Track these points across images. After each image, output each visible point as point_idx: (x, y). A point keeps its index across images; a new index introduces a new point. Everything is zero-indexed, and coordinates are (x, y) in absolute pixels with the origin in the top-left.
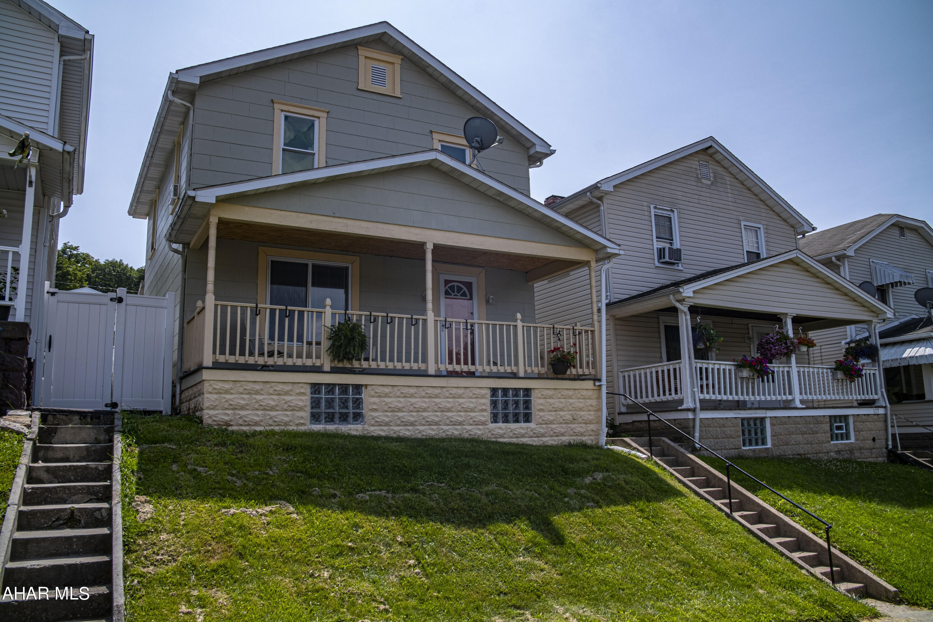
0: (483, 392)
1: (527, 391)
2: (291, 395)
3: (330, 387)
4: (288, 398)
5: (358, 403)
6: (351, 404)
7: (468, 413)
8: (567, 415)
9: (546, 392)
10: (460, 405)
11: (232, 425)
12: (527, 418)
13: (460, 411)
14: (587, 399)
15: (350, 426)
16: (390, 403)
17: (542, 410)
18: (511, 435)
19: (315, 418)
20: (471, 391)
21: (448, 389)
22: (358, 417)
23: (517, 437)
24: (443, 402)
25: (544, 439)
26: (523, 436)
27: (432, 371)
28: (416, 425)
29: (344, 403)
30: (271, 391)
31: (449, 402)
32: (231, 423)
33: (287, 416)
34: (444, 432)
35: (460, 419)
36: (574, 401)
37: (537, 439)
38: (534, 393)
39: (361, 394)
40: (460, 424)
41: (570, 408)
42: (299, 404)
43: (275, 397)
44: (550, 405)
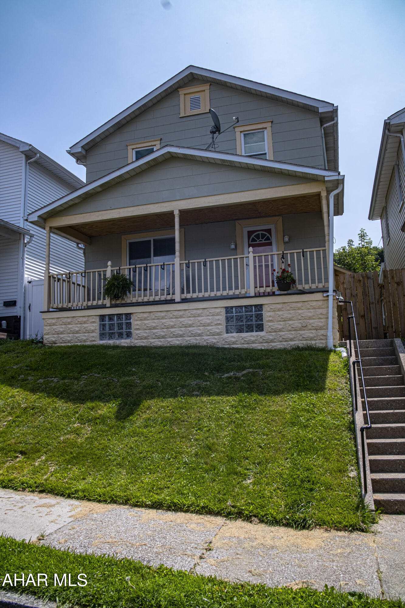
0: (218, 310)
1: (260, 307)
2: (88, 323)
3: (111, 317)
4: (85, 325)
5: (129, 325)
6: (124, 326)
7: (206, 327)
8: (296, 324)
9: (274, 307)
10: (199, 321)
11: (57, 343)
12: (260, 328)
13: (199, 326)
14: (317, 309)
15: (123, 341)
16: (147, 324)
17: (271, 320)
18: (243, 341)
19: (102, 336)
20: (208, 311)
21: (189, 311)
22: (129, 335)
23: (248, 343)
24: (186, 321)
25: (273, 344)
26: (253, 342)
27: (178, 299)
28: (166, 338)
29: (120, 326)
30: (76, 322)
31: (190, 320)
33: (85, 336)
34: (186, 342)
35: (199, 332)
36: (303, 311)
37: (266, 344)
38: (265, 308)
39: (130, 319)
40: (199, 335)
41: (299, 317)
42: (93, 328)
43: (79, 325)
44: (279, 316)
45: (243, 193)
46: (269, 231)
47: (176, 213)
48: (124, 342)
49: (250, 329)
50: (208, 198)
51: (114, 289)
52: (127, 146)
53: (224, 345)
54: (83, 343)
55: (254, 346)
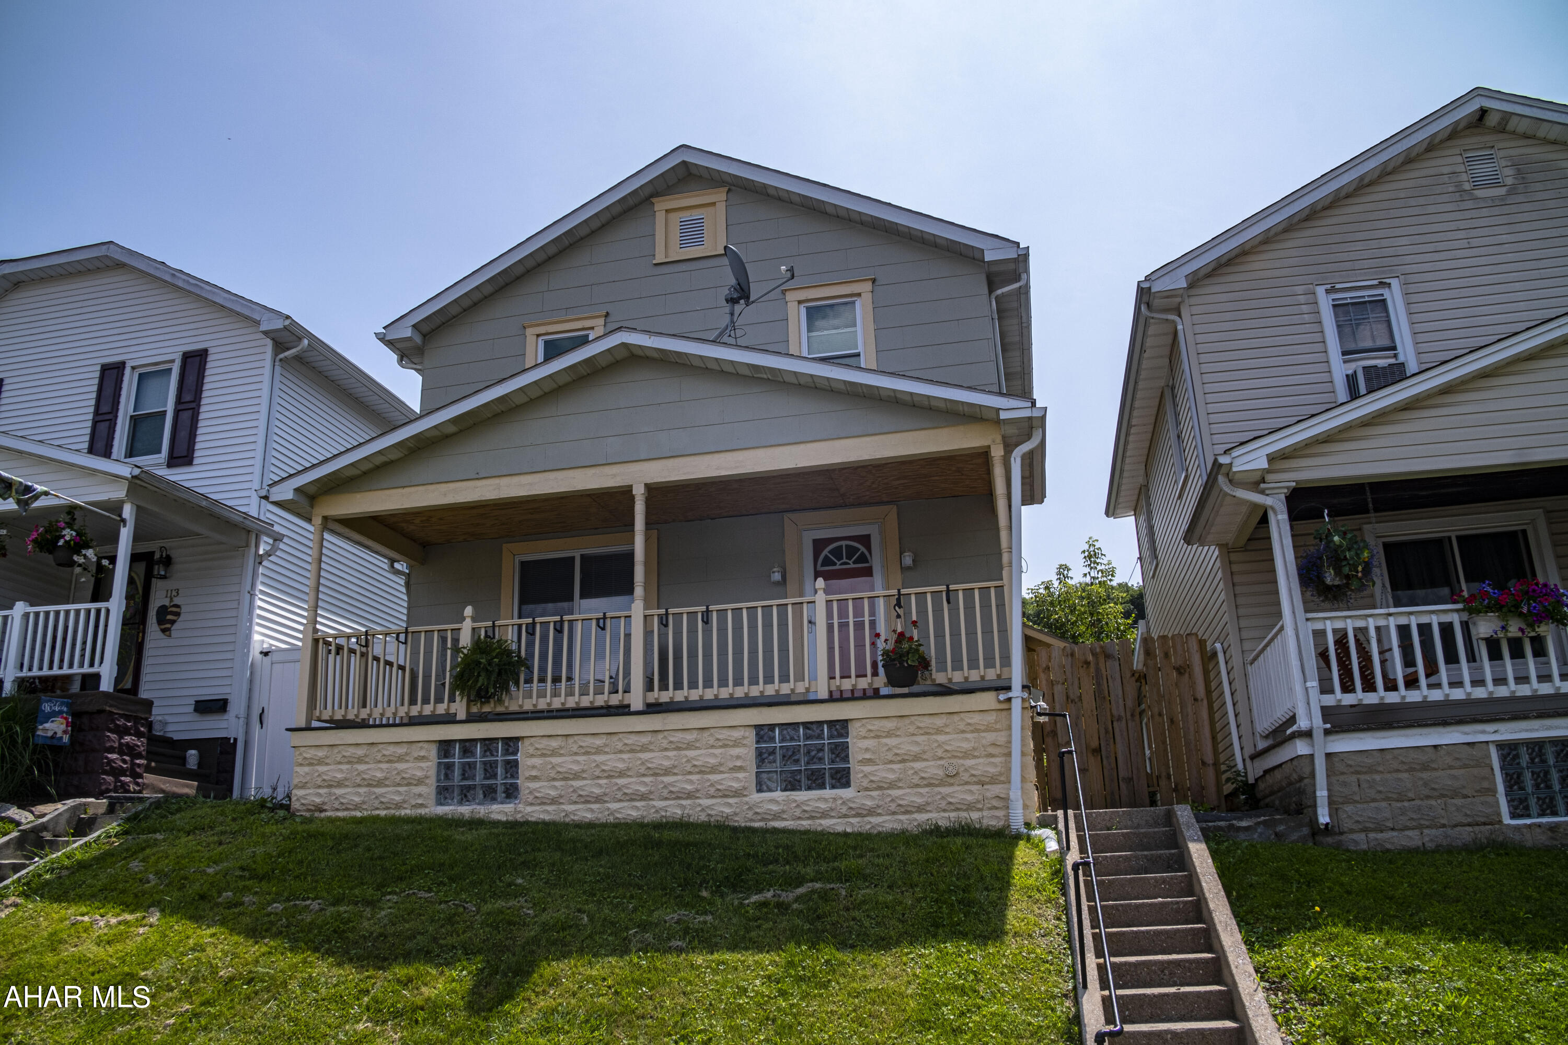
0: (737, 734)
1: (841, 727)
2: (407, 761)
3: (467, 745)
4: (401, 766)
5: (512, 767)
6: (500, 771)
7: (706, 776)
8: (933, 769)
9: (876, 725)
10: (689, 761)
11: (325, 810)
12: (842, 779)
13: (690, 773)
14: (984, 731)
15: (495, 807)
16: (559, 765)
17: (870, 760)
18: (798, 813)
19: (443, 793)
20: (712, 735)
21: (666, 733)
22: (511, 793)
23: (812, 818)
24: (657, 759)
25: (874, 820)
26: (824, 815)
27: (637, 704)
28: (606, 802)
29: (490, 770)
30: (379, 757)
31: (668, 758)
32: (325, 807)
33: (399, 793)
34: (657, 812)
35: (689, 787)
36: (948, 737)
37: (858, 820)
38: (853, 729)
39: (515, 753)
40: (690, 795)
41: (940, 753)
42: (419, 774)
43: (384, 766)
44: (889, 750)
45: (802, 446)
46: (865, 540)
47: (639, 492)
48: (500, 811)
49: (816, 781)
50: (716, 456)
51: (479, 675)
52: (525, 328)
53: (752, 820)
54: (393, 812)
55: (826, 824)
